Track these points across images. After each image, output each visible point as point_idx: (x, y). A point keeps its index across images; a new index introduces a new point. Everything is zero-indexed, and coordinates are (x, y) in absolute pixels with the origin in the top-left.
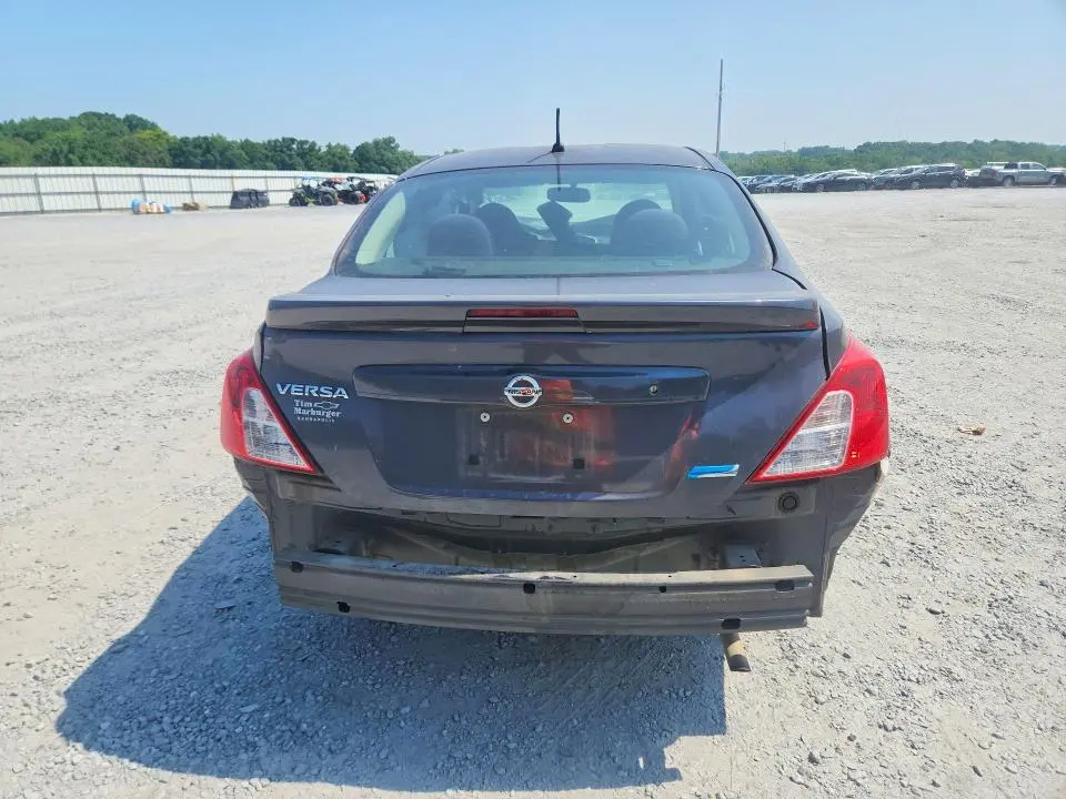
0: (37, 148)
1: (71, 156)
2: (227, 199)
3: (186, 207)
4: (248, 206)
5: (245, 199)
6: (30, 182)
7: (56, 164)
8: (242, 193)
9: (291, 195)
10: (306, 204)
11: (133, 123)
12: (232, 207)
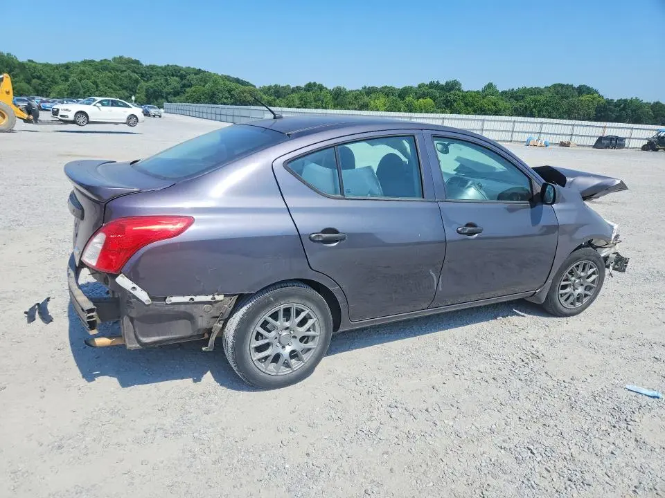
0: (516, 104)
1: (534, 110)
2: (593, 141)
3: (562, 144)
4: (607, 147)
5: (606, 142)
6: (480, 123)
7: (524, 115)
8: (606, 138)
9: (645, 142)
10: (657, 150)
11: (583, 90)
12: (595, 147)
